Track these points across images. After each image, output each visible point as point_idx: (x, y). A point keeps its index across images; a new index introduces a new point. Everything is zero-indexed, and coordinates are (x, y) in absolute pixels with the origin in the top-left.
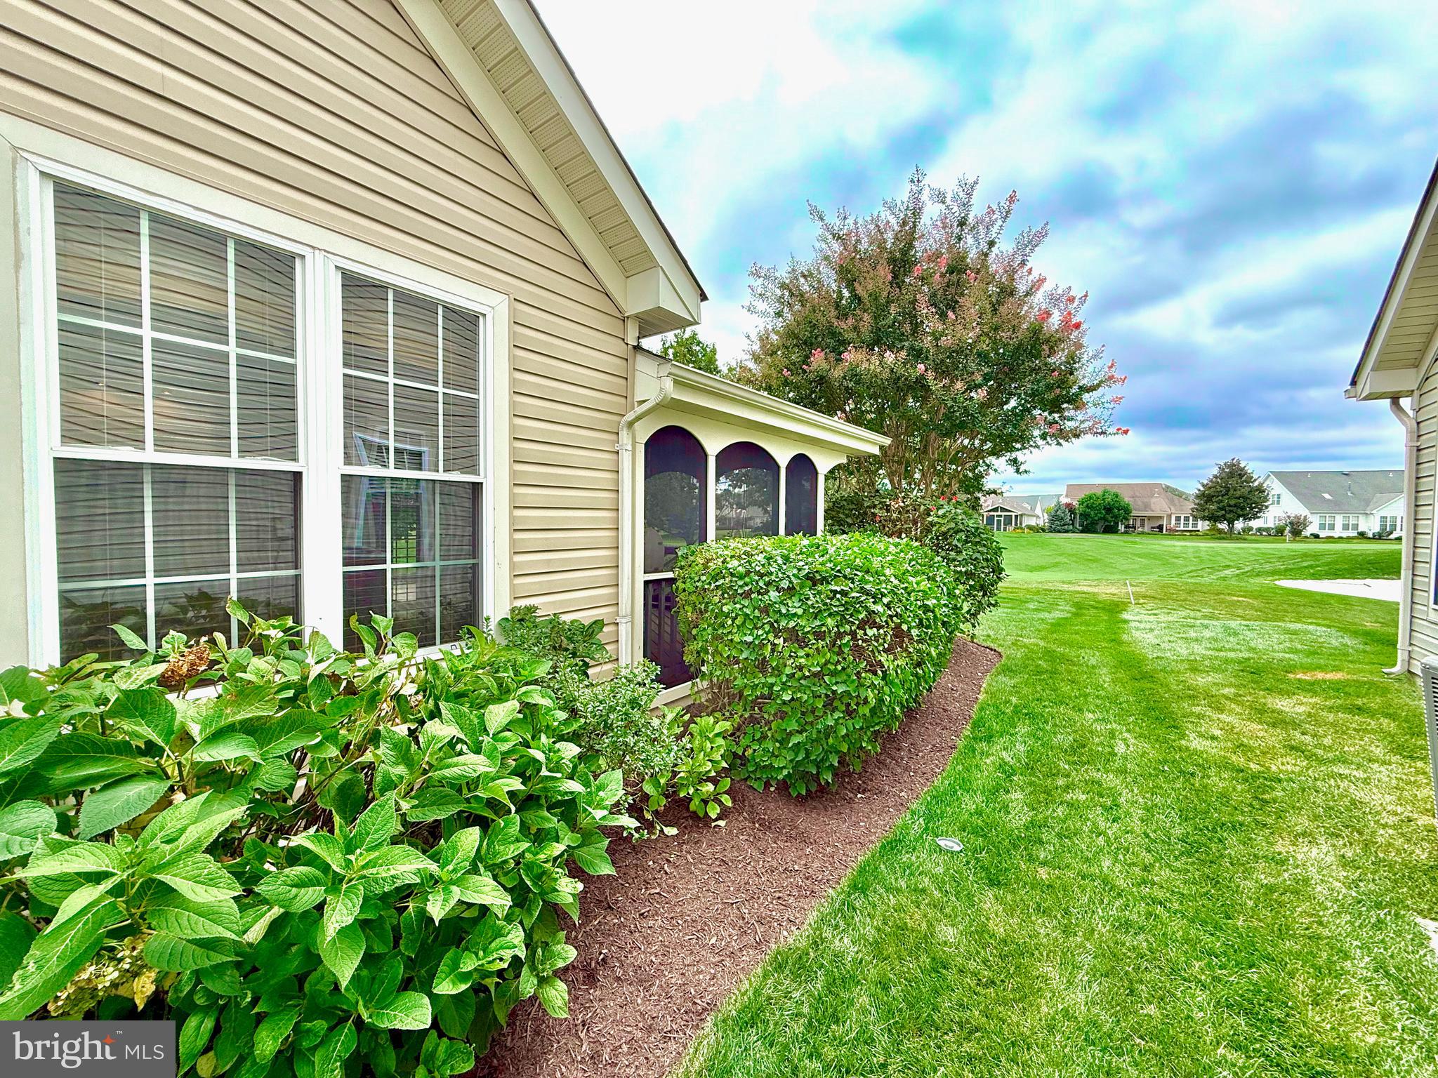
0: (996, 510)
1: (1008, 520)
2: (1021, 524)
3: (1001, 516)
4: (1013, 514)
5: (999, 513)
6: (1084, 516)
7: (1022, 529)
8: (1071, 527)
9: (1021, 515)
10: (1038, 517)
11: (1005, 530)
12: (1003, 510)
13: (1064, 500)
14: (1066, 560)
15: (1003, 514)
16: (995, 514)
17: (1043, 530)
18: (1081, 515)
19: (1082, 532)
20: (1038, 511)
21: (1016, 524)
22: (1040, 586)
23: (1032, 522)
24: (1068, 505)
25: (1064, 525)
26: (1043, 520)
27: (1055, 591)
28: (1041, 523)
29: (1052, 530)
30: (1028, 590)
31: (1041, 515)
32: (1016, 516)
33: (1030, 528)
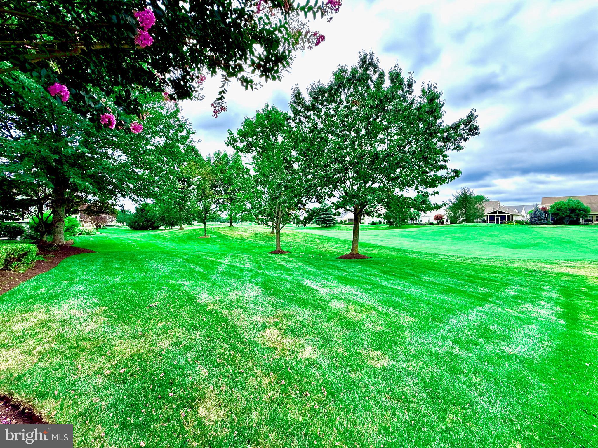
0: (495, 212)
1: (503, 218)
2: (512, 219)
3: (499, 216)
4: (507, 215)
5: (498, 214)
6: (555, 214)
7: (512, 222)
8: (546, 221)
9: (512, 215)
10: (523, 216)
11: (501, 223)
12: (500, 212)
13: (540, 206)
14: (544, 242)
15: (500, 215)
16: (495, 215)
17: (527, 223)
18: (552, 214)
19: (553, 224)
20: (523, 213)
21: (508, 220)
22: (523, 265)
23: (519, 219)
24: (543, 209)
25: (541, 220)
26: (526, 218)
27: (538, 272)
28: (525, 219)
29: (532, 223)
30: (510, 270)
31: (525, 215)
32: (509, 216)
33: (518, 222)
